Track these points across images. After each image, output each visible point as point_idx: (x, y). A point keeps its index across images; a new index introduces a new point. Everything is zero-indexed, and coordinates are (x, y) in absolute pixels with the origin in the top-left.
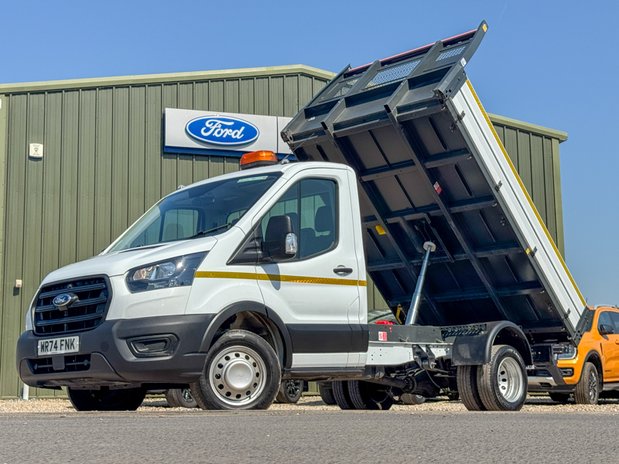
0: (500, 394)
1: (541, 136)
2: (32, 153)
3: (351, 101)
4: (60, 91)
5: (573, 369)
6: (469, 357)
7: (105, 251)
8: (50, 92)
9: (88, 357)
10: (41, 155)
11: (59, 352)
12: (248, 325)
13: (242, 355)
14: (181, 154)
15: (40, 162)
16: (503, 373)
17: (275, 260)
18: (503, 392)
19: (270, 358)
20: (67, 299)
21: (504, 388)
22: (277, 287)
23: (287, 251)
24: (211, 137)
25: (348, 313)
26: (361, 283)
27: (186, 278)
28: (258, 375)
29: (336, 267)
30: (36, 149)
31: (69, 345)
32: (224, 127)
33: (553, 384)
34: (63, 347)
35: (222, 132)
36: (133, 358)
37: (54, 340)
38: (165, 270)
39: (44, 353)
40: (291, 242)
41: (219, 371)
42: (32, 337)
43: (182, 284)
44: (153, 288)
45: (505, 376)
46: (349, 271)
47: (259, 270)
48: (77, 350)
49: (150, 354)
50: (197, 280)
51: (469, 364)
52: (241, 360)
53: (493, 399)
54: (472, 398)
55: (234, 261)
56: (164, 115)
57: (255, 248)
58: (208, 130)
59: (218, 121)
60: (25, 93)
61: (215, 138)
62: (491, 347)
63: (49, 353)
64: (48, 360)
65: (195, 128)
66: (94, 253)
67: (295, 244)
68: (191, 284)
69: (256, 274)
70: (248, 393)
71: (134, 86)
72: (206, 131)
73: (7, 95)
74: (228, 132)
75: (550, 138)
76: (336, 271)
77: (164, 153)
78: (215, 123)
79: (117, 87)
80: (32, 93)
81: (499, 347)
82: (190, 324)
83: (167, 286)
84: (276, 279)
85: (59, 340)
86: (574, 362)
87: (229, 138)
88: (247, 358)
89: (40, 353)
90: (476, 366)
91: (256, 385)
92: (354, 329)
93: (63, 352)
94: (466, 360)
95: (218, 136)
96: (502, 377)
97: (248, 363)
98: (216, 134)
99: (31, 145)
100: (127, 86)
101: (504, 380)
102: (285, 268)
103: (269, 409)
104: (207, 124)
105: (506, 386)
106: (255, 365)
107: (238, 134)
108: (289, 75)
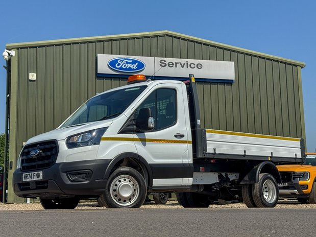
0: (264, 199)
1: (291, 65)
2: (31, 78)
4: (44, 46)
5: (307, 185)
6: (248, 180)
7: (59, 128)
8: (39, 47)
9: (47, 182)
10: (35, 79)
11: (33, 179)
12: (129, 164)
13: (127, 180)
14: (105, 77)
15: (35, 83)
16: (266, 188)
17: (143, 131)
18: (266, 198)
19: (141, 181)
20: (36, 152)
21: (266, 196)
22: (145, 145)
23: (149, 126)
24: (121, 68)
25: (182, 158)
26: (189, 142)
27: (96, 141)
28: (135, 190)
29: (176, 134)
30: (33, 76)
31: (38, 176)
32: (127, 63)
33: (297, 193)
34: (35, 177)
35: (127, 65)
36: (69, 182)
37: (30, 173)
38: (86, 137)
39: (25, 180)
40: (151, 122)
41: (115, 187)
42: (20, 172)
43: (95, 144)
44: (79, 146)
45: (267, 190)
46: (182, 136)
47: (135, 136)
48: (41, 178)
49: (78, 180)
50: (102, 142)
51: (248, 183)
52: (127, 182)
53: (260, 202)
54: (249, 201)
55: (121, 132)
56: (97, 57)
57: (133, 125)
58: (119, 65)
59: (124, 60)
60: (27, 48)
61: (123, 69)
62: (259, 174)
63: (28, 180)
64: (28, 183)
65: (113, 64)
66: (54, 128)
67: (153, 123)
68: (99, 144)
69: (133, 138)
70: (130, 199)
71: (81, 43)
72: (118, 65)
73: (18, 49)
74: (129, 65)
75: (296, 66)
76: (176, 136)
77: (97, 77)
78: (123, 61)
79: (73, 44)
80: (30, 47)
81: (263, 174)
82: (99, 165)
83: (87, 145)
84: (144, 141)
85: (32, 173)
86: (308, 182)
87: (130, 69)
88: (130, 181)
89: (24, 180)
90: (252, 184)
91: (134, 195)
92: (185, 166)
93: (35, 179)
94: (246, 181)
95: (124, 68)
96: (265, 190)
97: (130, 184)
98: (123, 67)
99: (30, 74)
100: (78, 43)
101: (266, 192)
102: (149, 135)
103: (141, 207)
104: (119, 62)
105: (268, 195)
106: (133, 185)
107: (135, 66)
108: (161, 36)
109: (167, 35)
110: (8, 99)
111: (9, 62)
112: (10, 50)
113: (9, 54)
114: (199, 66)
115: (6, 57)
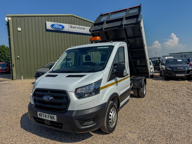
2: (18, 30)
3: (108, 22)
6: (138, 86)
9: (61, 124)
11: (47, 119)
15: (20, 32)
23: (124, 75)
30: (19, 29)
31: (52, 118)
32: (58, 26)
34: (49, 117)
36: (82, 127)
37: (45, 114)
39: (40, 117)
40: (125, 72)
47: (114, 81)
48: (56, 120)
56: (46, 23)
58: (55, 26)
59: (57, 25)
60: (16, 17)
61: (56, 28)
63: (43, 118)
65: (52, 26)
68: (99, 93)
69: (113, 83)
73: (12, 17)
77: (46, 31)
85: (47, 114)
87: (59, 28)
93: (49, 119)
99: (18, 28)
100: (38, 16)
107: (61, 27)
108: (70, 16)
109: (72, 16)
110: (9, 39)
111: (8, 23)
112: (8, 17)
113: (8, 19)
114: (84, 29)
115: (7, 20)
